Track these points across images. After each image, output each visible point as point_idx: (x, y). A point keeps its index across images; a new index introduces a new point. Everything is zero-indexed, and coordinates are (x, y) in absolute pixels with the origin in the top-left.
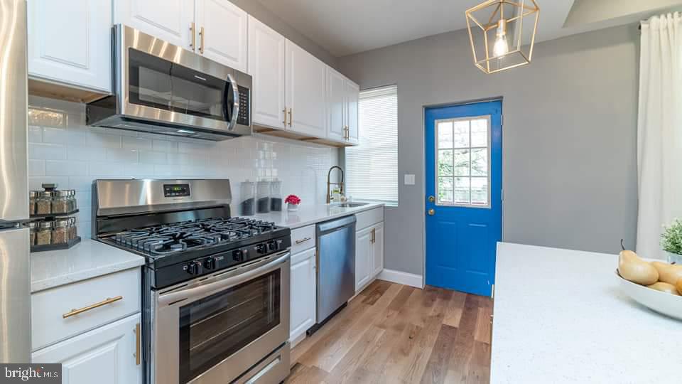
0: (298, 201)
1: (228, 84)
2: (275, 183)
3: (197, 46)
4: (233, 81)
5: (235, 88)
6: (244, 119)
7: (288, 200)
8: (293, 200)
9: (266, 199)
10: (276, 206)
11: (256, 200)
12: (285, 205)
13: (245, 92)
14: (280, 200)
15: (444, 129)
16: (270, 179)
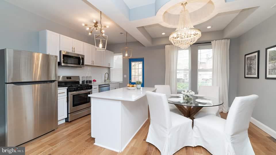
0: (96, 81)
1: (80, 57)
2: (90, 77)
3: (74, 51)
4: (80, 56)
5: (81, 58)
6: (83, 64)
7: (93, 81)
8: (94, 81)
9: (88, 81)
10: (91, 82)
11: (85, 81)
12: (92, 82)
13: (83, 59)
14: (91, 81)
15: (133, 64)
16: (89, 76)
